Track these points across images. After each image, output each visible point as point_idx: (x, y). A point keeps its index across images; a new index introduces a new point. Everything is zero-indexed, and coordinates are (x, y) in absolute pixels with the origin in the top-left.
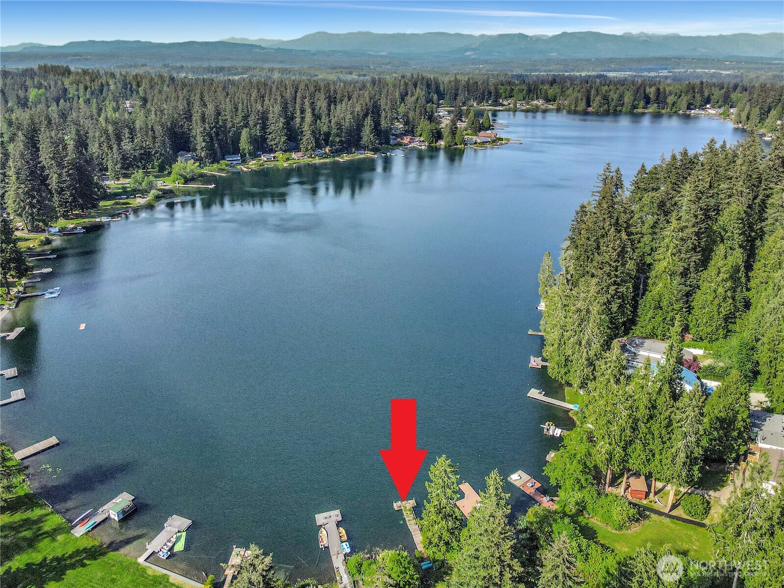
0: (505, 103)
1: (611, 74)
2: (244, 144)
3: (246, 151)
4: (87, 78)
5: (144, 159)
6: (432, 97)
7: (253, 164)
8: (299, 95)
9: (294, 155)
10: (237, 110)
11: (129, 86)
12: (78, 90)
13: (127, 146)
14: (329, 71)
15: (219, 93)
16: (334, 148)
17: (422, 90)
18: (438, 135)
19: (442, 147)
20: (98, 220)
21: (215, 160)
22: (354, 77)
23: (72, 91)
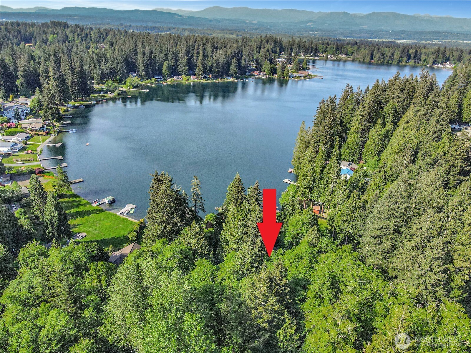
0: (321, 55)
1: (398, 41)
2: (165, 70)
3: (166, 74)
4: (79, 30)
5: (112, 74)
6: (276, 49)
7: (169, 81)
8: (197, 44)
9: (192, 78)
10: (162, 50)
11: (102, 35)
12: (74, 37)
13: (103, 67)
14: (220, 31)
15: (152, 41)
16: (214, 75)
17: (271, 45)
18: (274, 71)
19: (276, 78)
20: (90, 103)
21: (149, 78)
22: (234, 36)
23: (70, 37)
